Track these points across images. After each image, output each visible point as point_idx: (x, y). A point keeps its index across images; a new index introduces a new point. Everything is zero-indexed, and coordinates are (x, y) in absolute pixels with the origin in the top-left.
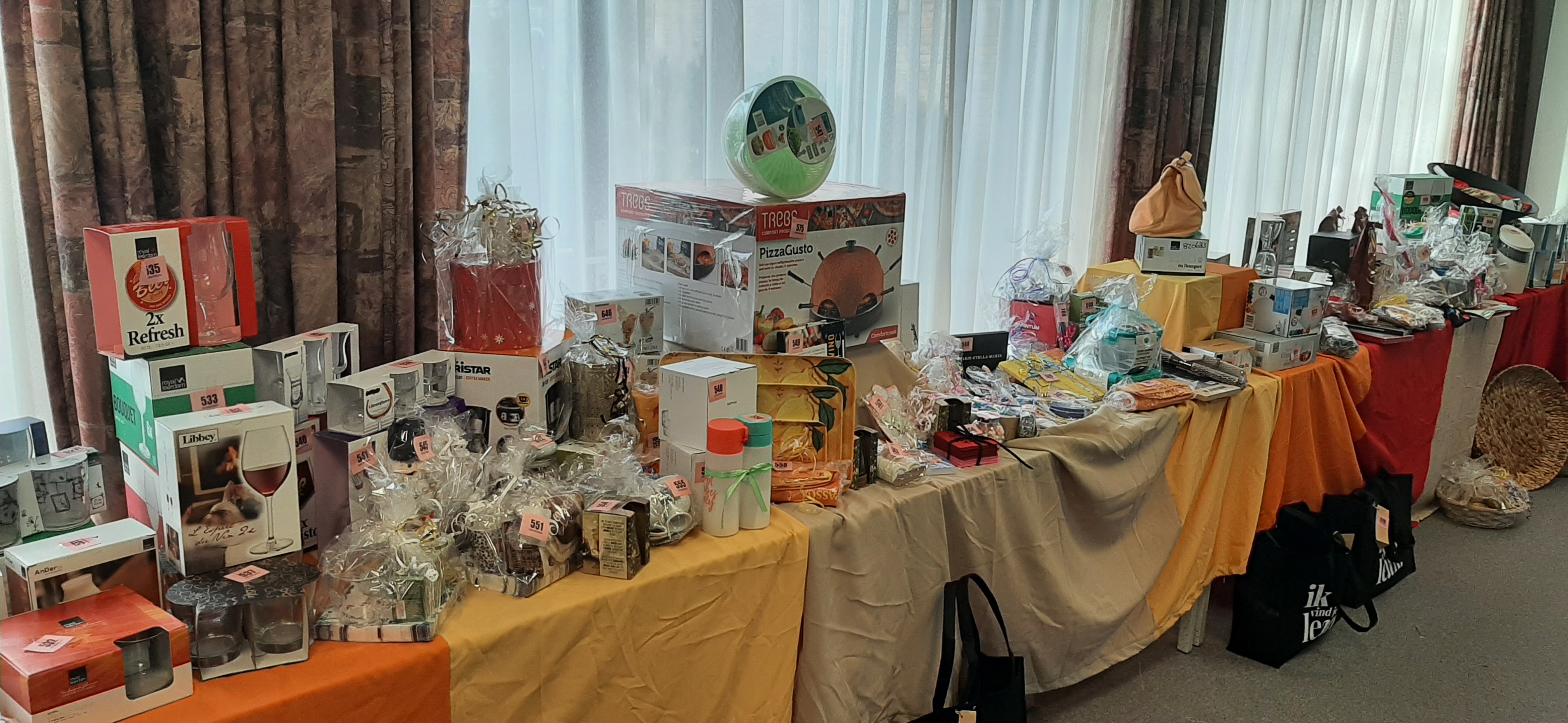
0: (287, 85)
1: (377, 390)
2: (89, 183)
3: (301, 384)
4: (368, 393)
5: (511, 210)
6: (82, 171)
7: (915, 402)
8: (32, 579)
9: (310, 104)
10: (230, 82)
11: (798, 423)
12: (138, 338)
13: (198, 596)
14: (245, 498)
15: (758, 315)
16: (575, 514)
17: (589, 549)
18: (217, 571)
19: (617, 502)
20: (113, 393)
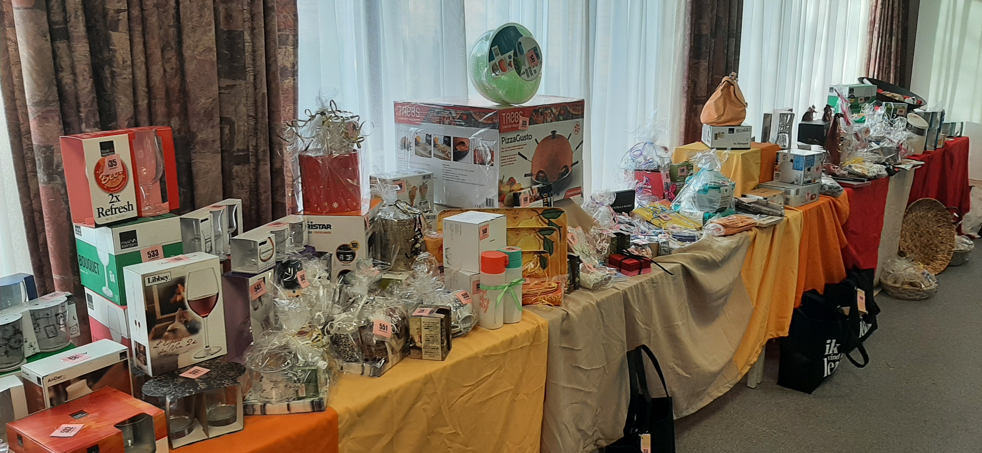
0: (184, 37)
1: (265, 242)
2: (55, 106)
3: (211, 241)
4: (260, 244)
5: (342, 117)
6: (51, 98)
7: (595, 236)
8: (45, 386)
9: (200, 49)
10: (146, 36)
11: (530, 252)
12: (104, 213)
13: (165, 389)
14: (190, 319)
15: (501, 182)
16: (404, 318)
17: (414, 342)
18: (173, 371)
19: (431, 309)
20: (79, 253)
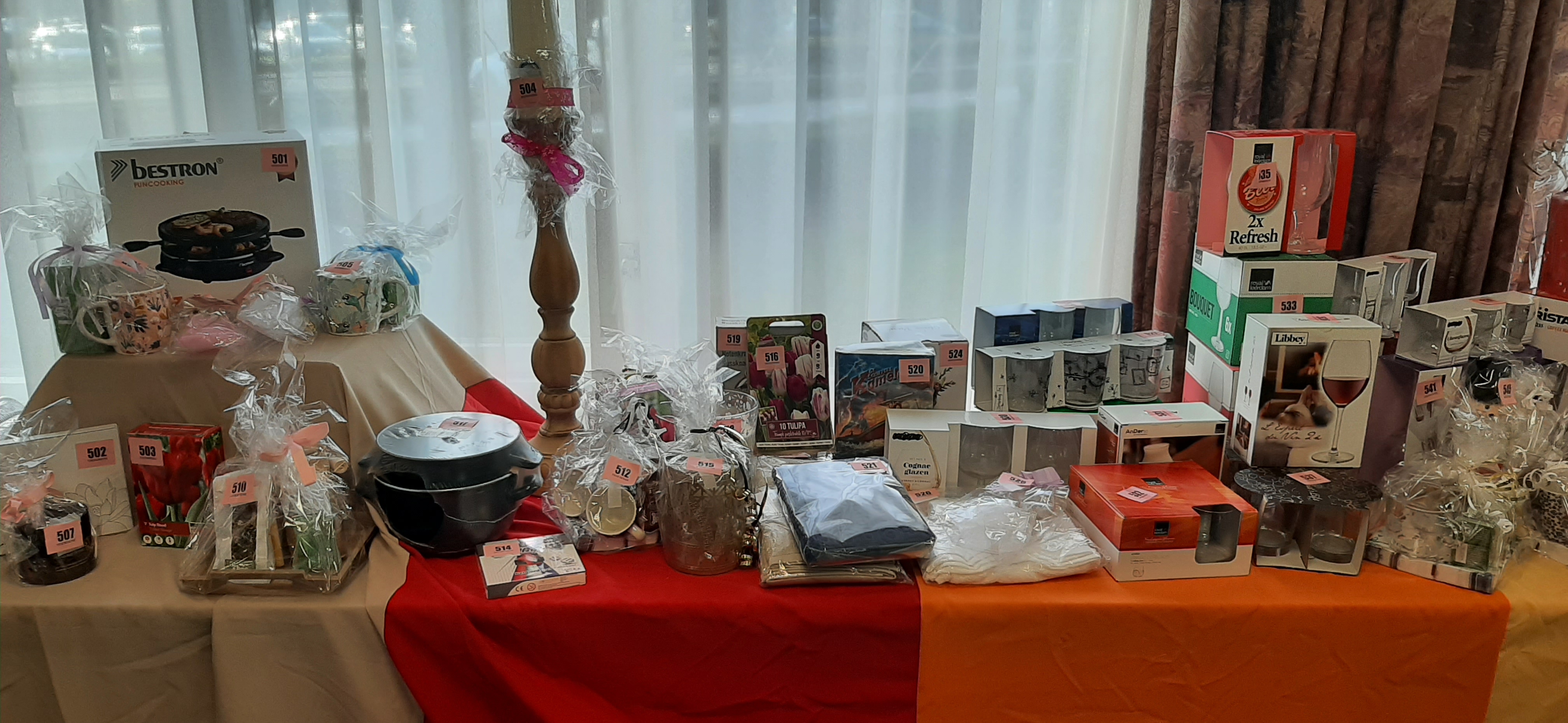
1: (1459, 323)
2: (1208, 91)
3: (1374, 305)
4: (1450, 325)
6: (1205, 80)
8: (1122, 436)
9: (1428, 19)
12: (1238, 238)
13: (1264, 486)
14: (1319, 404)
18: (1279, 467)
20: (1192, 288)
